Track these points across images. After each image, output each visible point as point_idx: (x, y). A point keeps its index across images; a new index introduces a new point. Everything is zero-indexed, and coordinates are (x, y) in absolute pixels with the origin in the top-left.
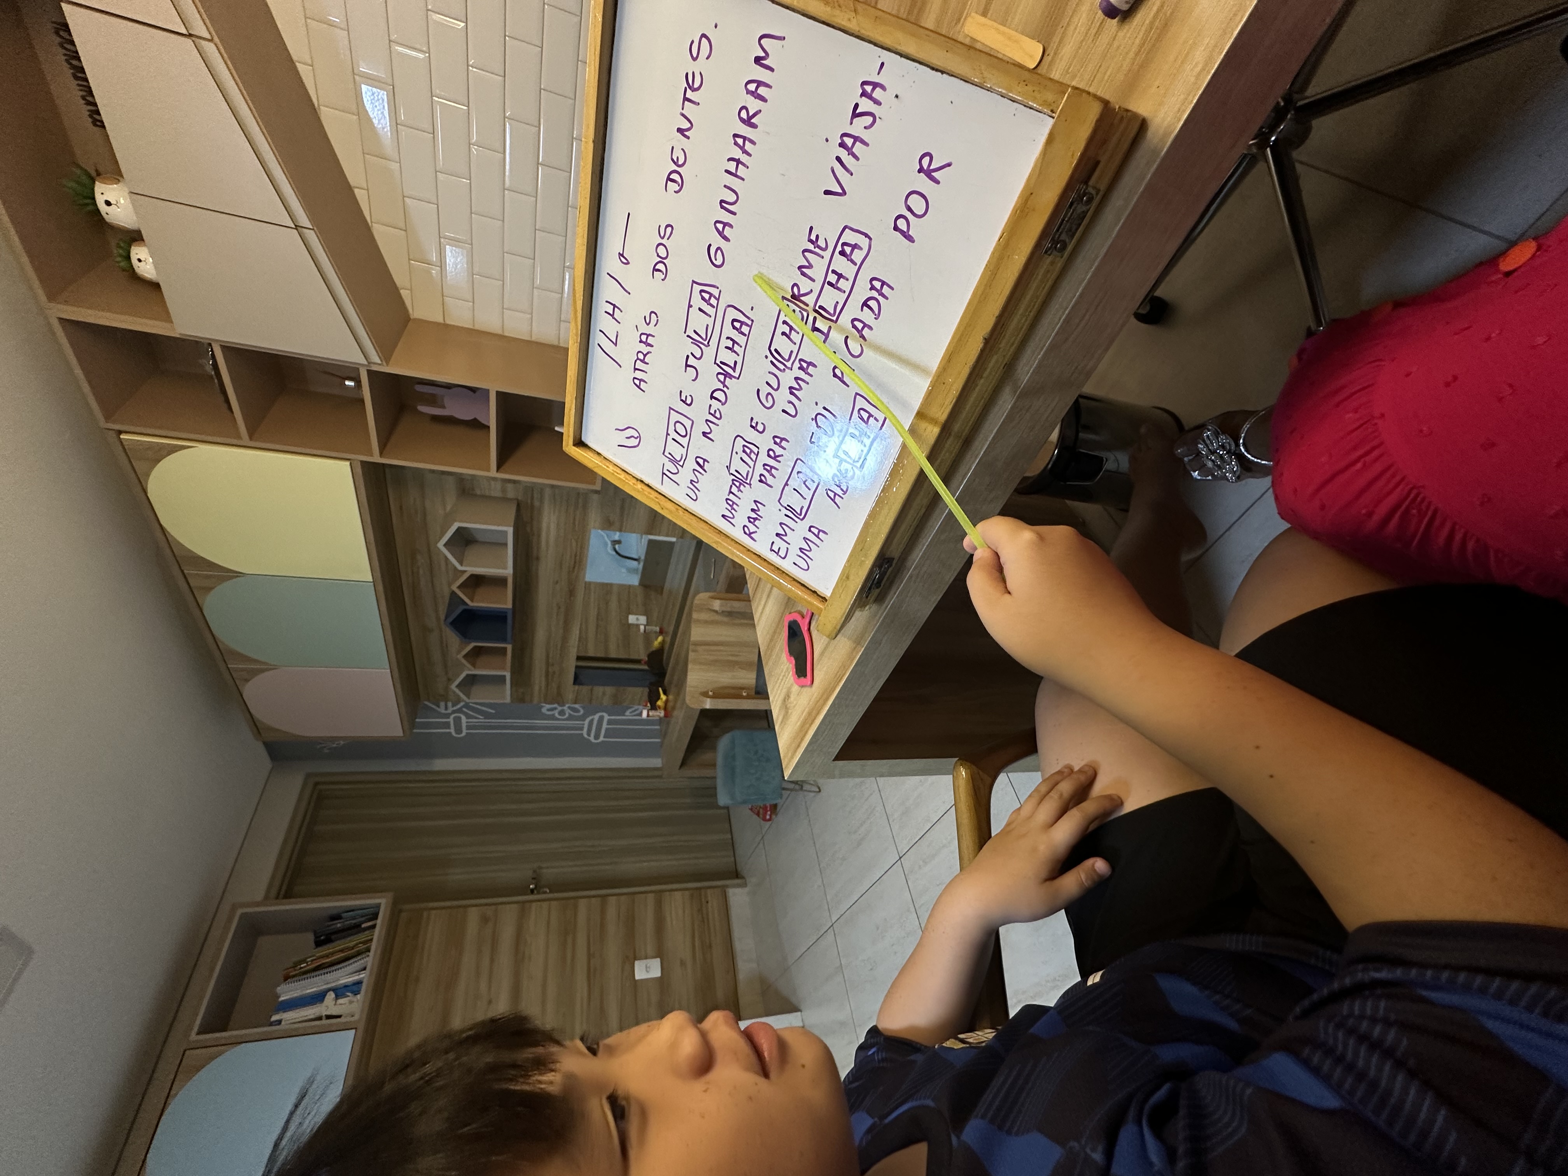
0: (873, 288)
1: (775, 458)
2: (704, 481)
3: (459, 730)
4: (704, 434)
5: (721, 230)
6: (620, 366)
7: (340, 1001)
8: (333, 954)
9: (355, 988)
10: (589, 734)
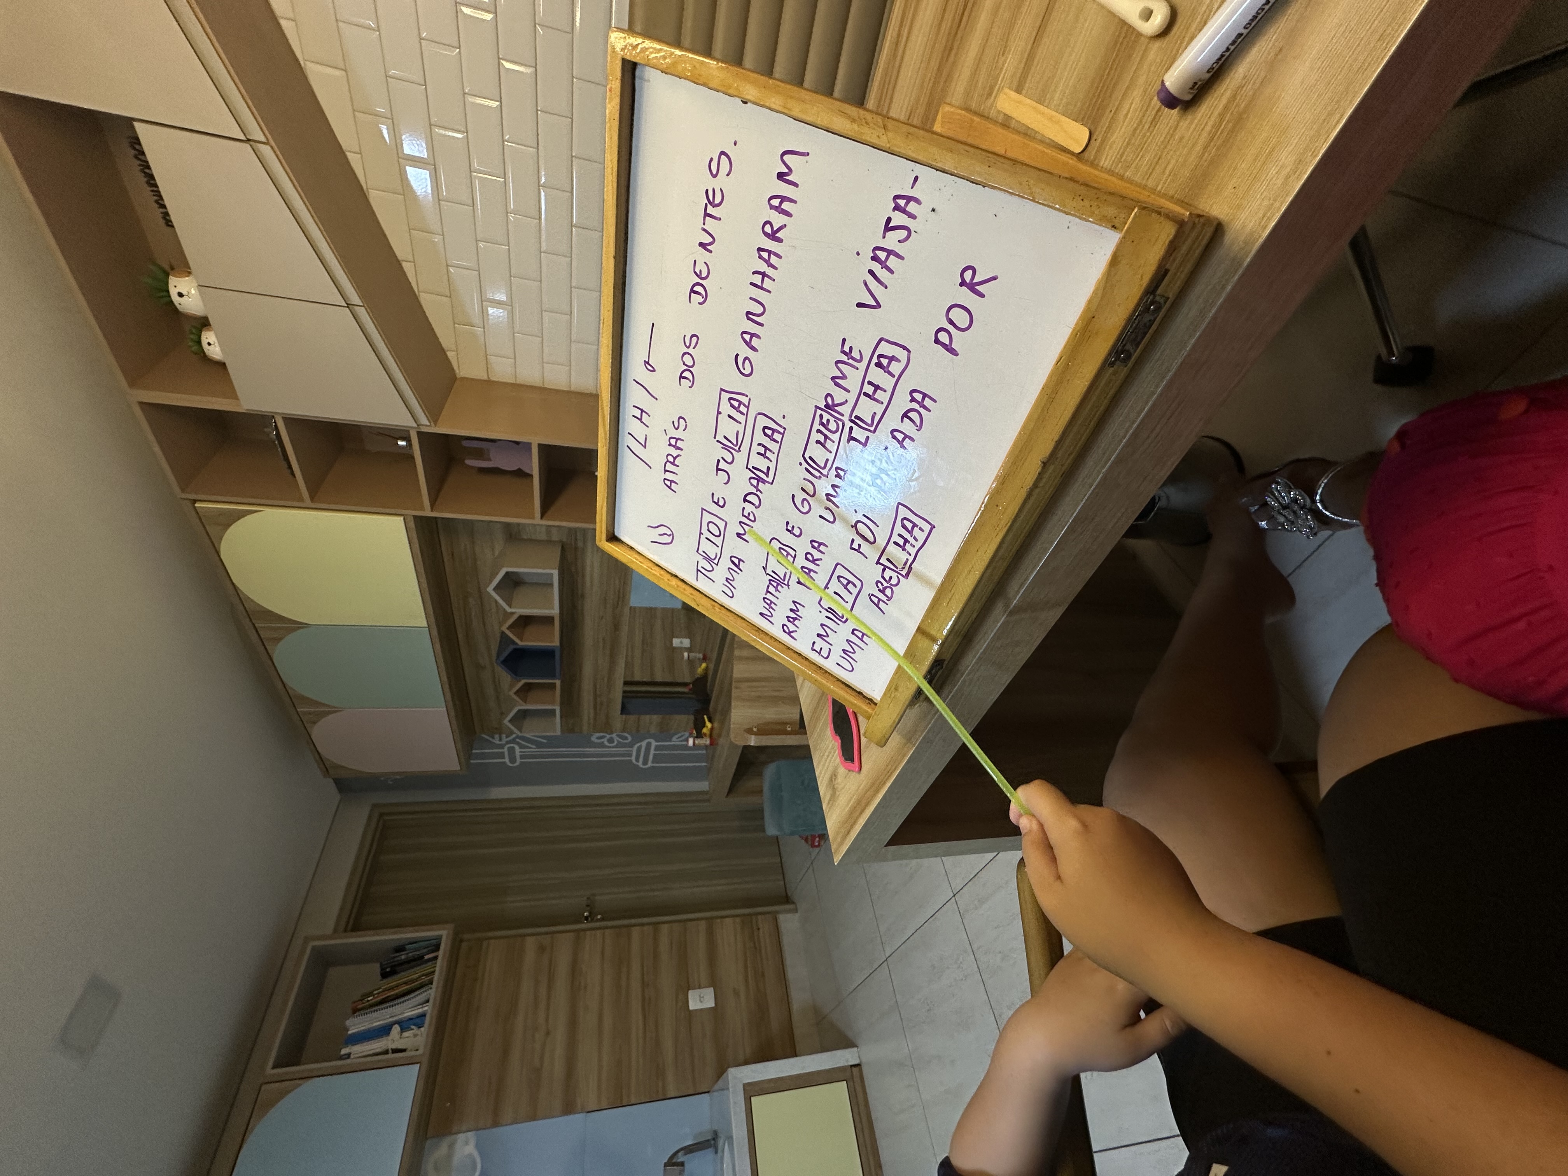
0: (913, 400)
1: (814, 561)
2: (739, 580)
3: (513, 759)
4: (739, 535)
5: (748, 340)
6: (650, 467)
7: (406, 1034)
8: (397, 986)
9: (418, 1021)
10: (637, 760)
